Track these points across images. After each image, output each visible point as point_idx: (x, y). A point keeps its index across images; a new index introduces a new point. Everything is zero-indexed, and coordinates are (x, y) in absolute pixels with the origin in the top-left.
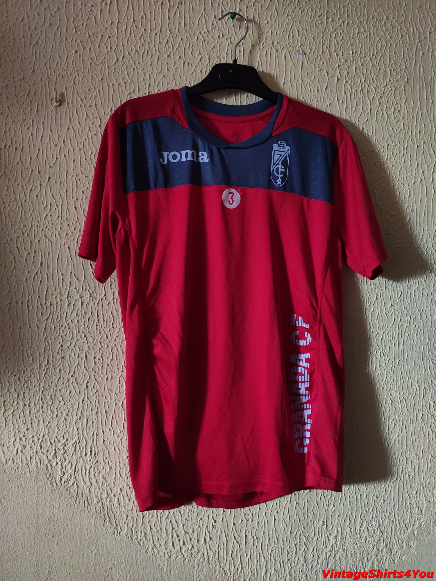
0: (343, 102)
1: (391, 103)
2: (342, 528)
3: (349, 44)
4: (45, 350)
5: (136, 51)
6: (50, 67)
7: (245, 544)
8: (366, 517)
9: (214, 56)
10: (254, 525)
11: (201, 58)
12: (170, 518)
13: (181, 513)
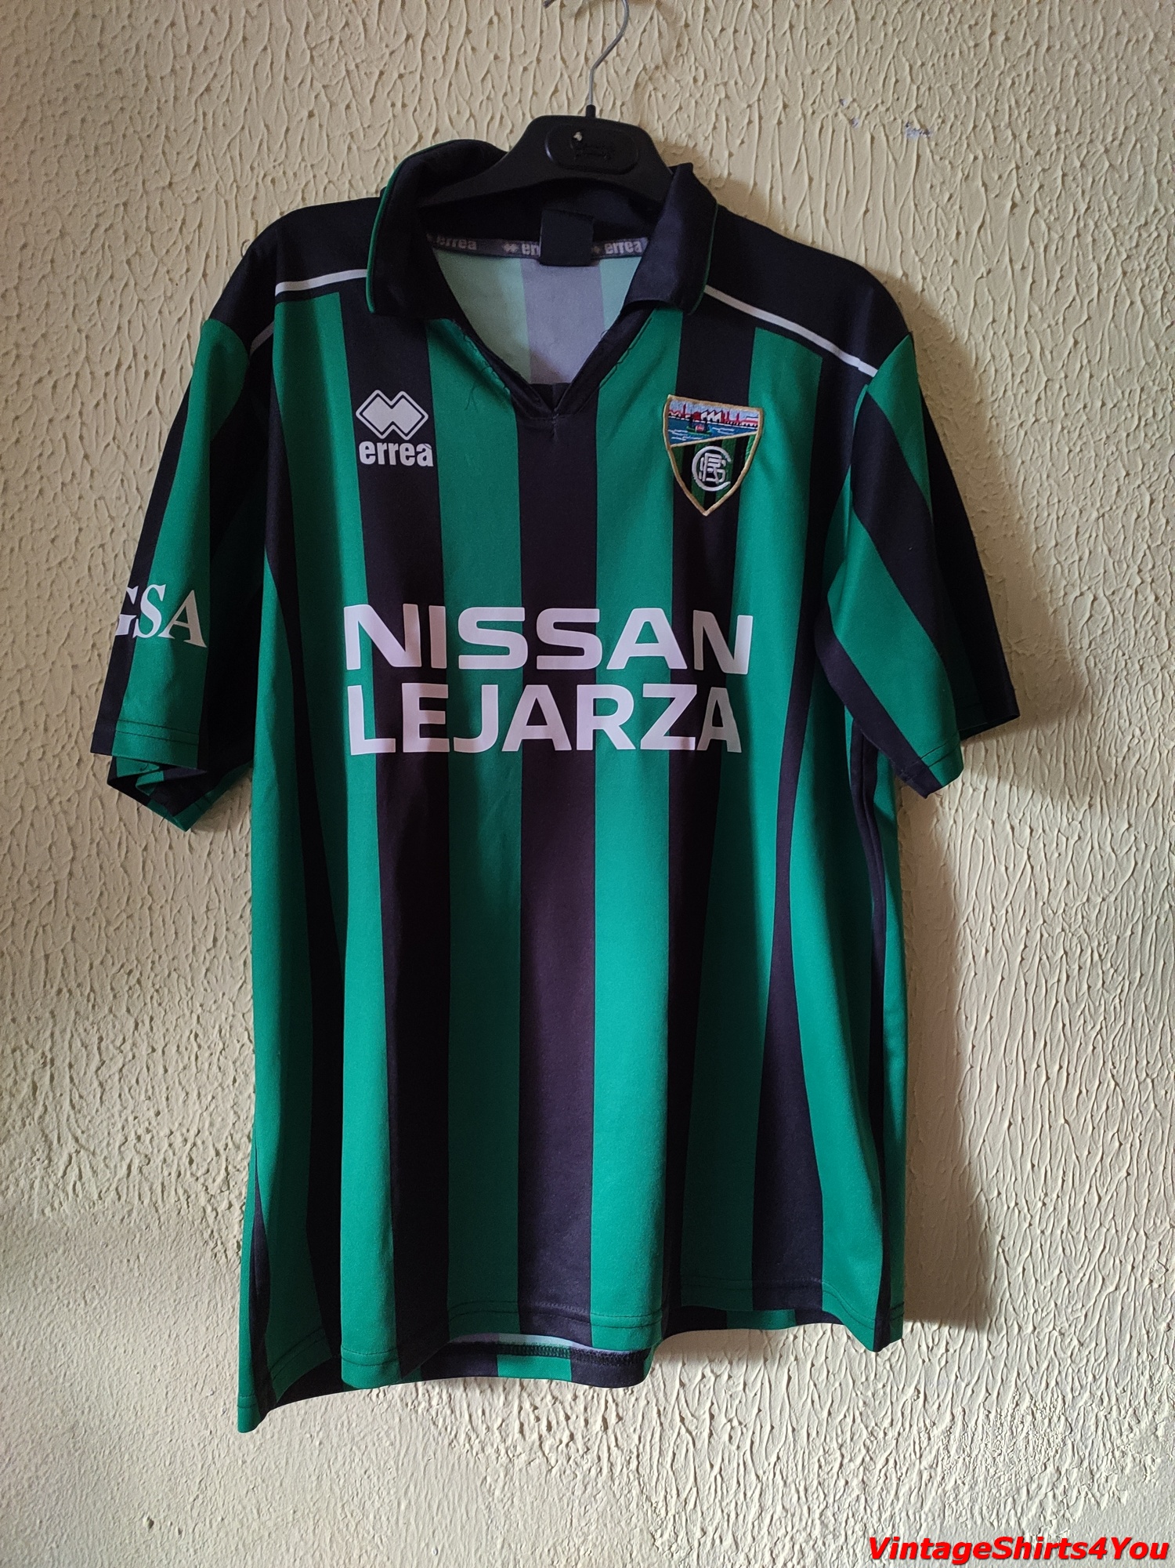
0: (1023, 268)
2: (964, 1411)
3: (1048, 107)
4: (208, 910)
5: (471, 115)
6: (241, 155)
7: (710, 1437)
8: (1030, 1384)
10: (733, 1390)
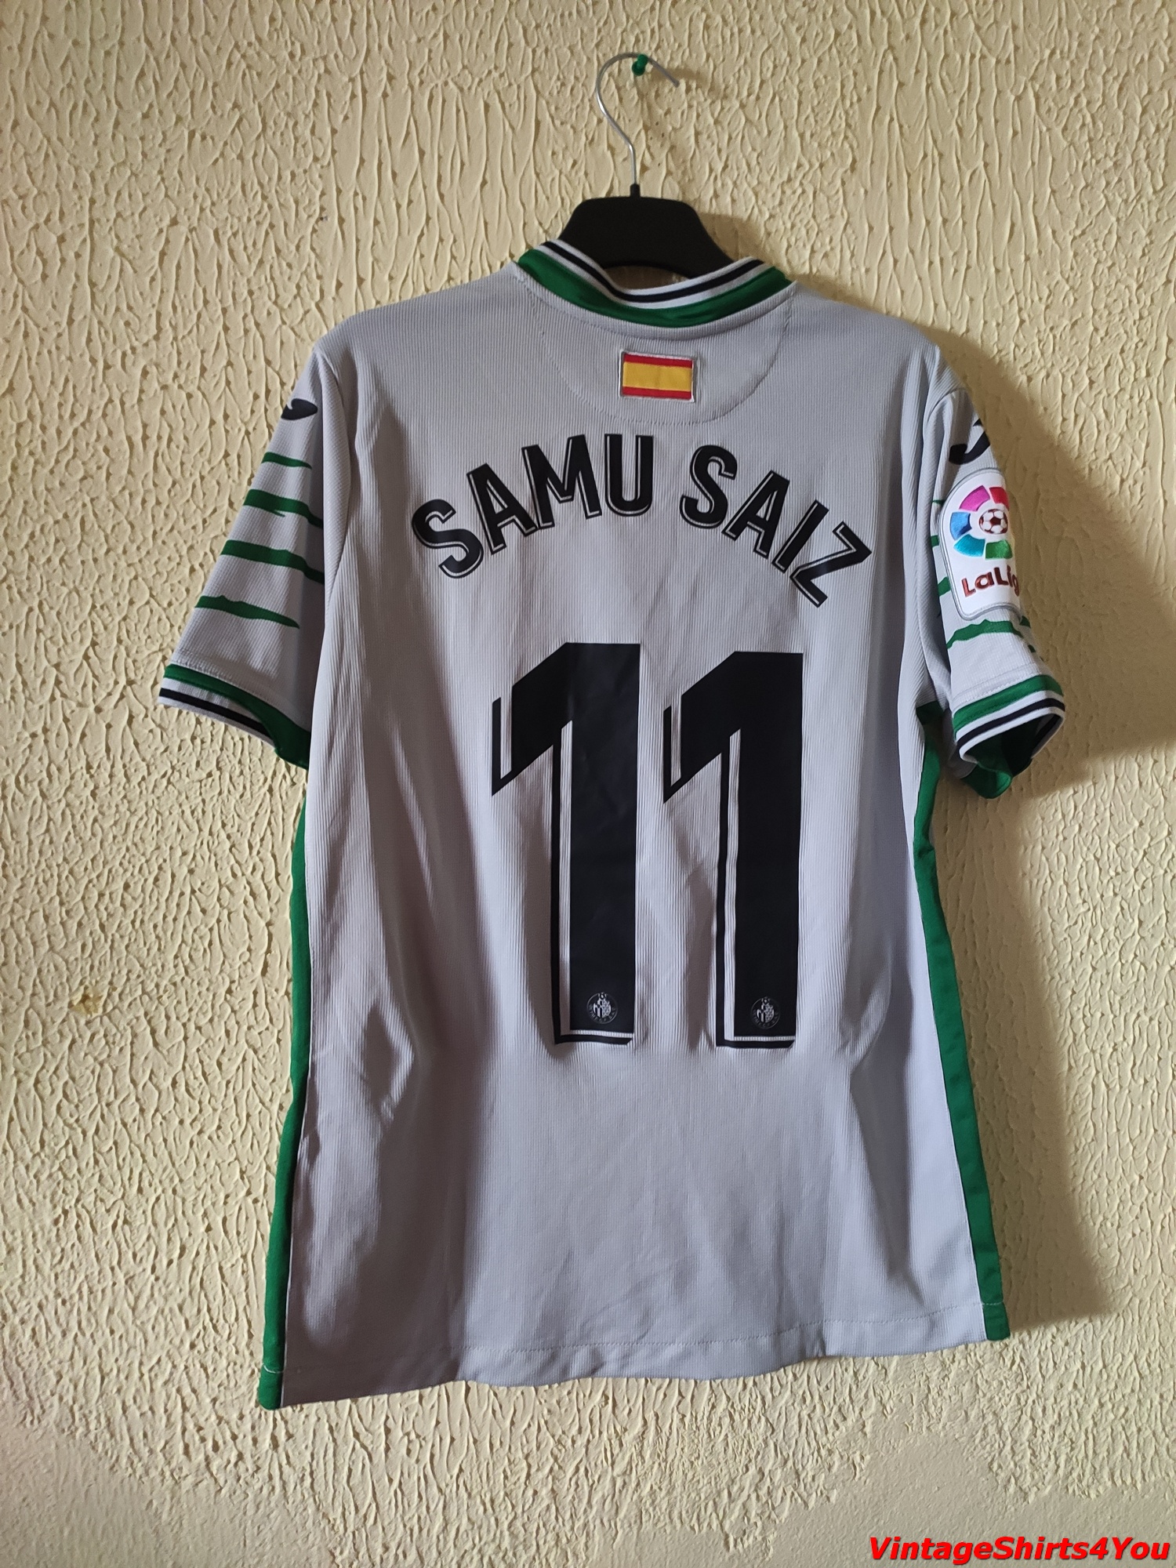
1: (804, 232)
9: (277, 111)
11: (240, 120)
12: (176, 1382)
13: (205, 1370)
